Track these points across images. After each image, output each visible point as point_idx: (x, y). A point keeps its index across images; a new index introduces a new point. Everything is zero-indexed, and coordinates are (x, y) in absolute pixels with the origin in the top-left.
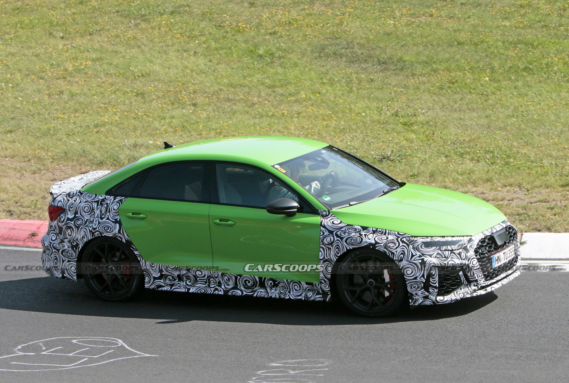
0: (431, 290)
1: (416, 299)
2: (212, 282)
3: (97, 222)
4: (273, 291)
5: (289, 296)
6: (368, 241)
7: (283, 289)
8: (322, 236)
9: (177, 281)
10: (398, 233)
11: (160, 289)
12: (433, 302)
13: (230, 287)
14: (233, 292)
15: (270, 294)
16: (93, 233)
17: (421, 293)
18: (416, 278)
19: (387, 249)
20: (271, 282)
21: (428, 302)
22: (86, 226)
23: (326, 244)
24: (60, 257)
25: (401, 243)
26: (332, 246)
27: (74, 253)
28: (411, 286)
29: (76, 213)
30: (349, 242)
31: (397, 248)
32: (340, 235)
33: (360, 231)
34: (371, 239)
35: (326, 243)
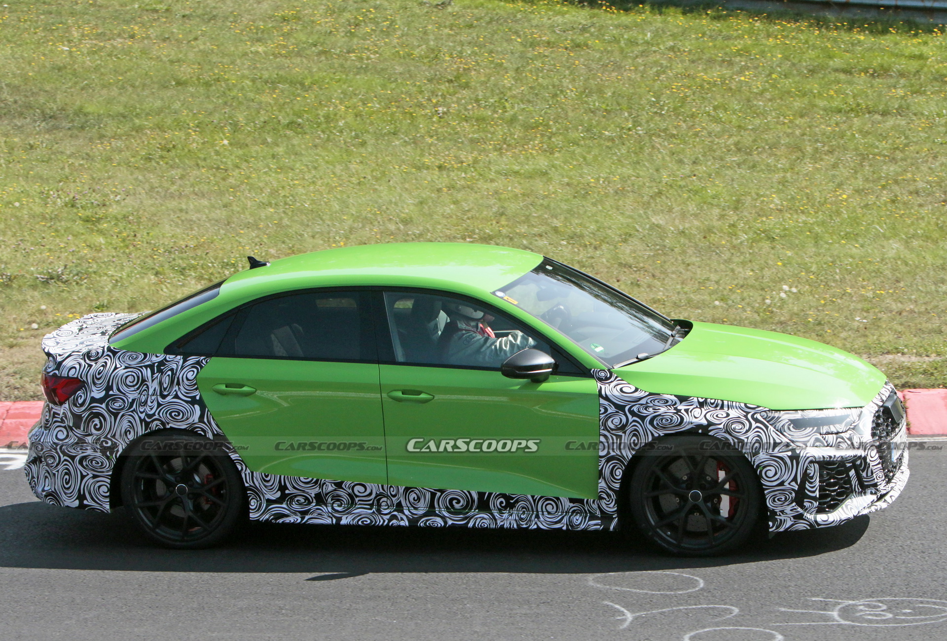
0: (807, 504)
1: (781, 520)
2: (384, 504)
3: (155, 403)
4: (505, 515)
5: (536, 523)
6: (694, 420)
7: (524, 512)
8: (602, 416)
9: (314, 504)
10: (745, 405)
11: (281, 521)
12: (811, 525)
13: (421, 512)
14: (427, 520)
15: (498, 522)
16: (147, 425)
17: (791, 510)
18: (782, 484)
19: (730, 435)
20: (502, 499)
21: (801, 526)
22: (132, 412)
23: (612, 430)
24: (76, 470)
25: (753, 422)
26: (625, 433)
27: (106, 462)
28: (774, 498)
29: (109, 388)
30: (657, 424)
31: (747, 431)
32: (639, 411)
33: (676, 404)
34: (697, 417)
35: (612, 427)
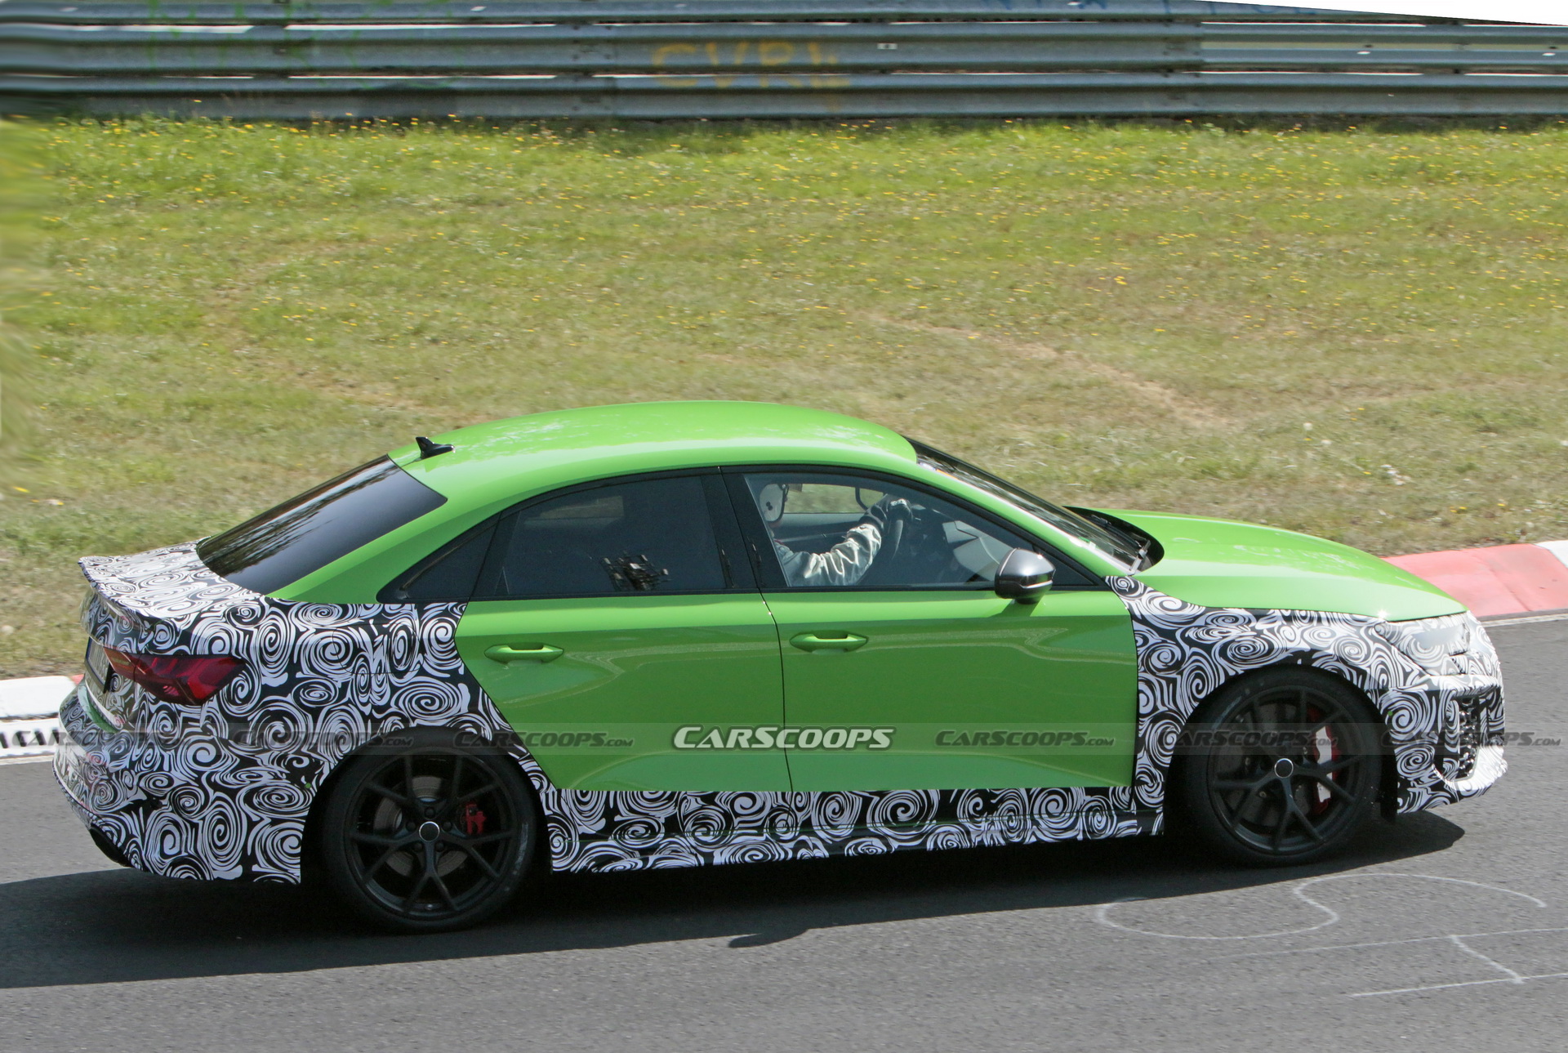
0: (1447, 765)
1: (1414, 794)
2: (782, 824)
3: (387, 687)
4: (984, 825)
5: (1034, 834)
6: (1287, 645)
7: (1013, 817)
8: (1141, 649)
9: (663, 835)
11: (607, 868)
13: (845, 832)
14: (858, 845)
15: (974, 836)
16: (376, 724)
17: (1428, 777)
20: (978, 799)
22: (346, 704)
23: (1160, 670)
24: (238, 814)
26: (1181, 673)
27: (299, 795)
28: (1407, 760)
29: (294, 668)
30: (1233, 656)
32: (1199, 638)
34: (1291, 638)
35: (1160, 665)
